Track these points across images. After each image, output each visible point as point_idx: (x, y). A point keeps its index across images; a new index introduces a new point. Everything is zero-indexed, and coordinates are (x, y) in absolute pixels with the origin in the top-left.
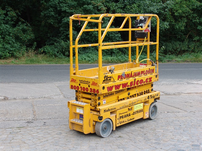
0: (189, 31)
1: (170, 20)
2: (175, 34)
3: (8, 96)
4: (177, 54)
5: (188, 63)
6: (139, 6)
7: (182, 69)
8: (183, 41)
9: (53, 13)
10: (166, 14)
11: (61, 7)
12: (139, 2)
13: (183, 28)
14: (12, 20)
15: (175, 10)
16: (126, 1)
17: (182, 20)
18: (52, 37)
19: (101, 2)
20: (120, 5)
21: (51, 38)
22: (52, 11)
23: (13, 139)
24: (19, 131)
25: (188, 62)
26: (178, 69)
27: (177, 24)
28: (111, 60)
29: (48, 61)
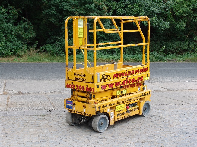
0: (189, 31)
1: (171, 20)
2: (175, 34)
3: (22, 91)
4: (177, 53)
5: (188, 63)
6: (140, 6)
7: (182, 68)
8: (183, 41)
9: (54, 12)
10: (167, 14)
11: (62, 6)
12: (140, 2)
13: (183, 28)
14: (14, 19)
15: (175, 10)
16: (127, 1)
17: (182, 19)
18: (53, 35)
19: (102, 2)
20: (121, 5)
21: (51, 36)
22: (54, 10)
23: (41, 124)
24: (44, 118)
25: (188, 61)
26: (179, 68)
27: (177, 24)
28: (113, 59)
29: (50, 60)
